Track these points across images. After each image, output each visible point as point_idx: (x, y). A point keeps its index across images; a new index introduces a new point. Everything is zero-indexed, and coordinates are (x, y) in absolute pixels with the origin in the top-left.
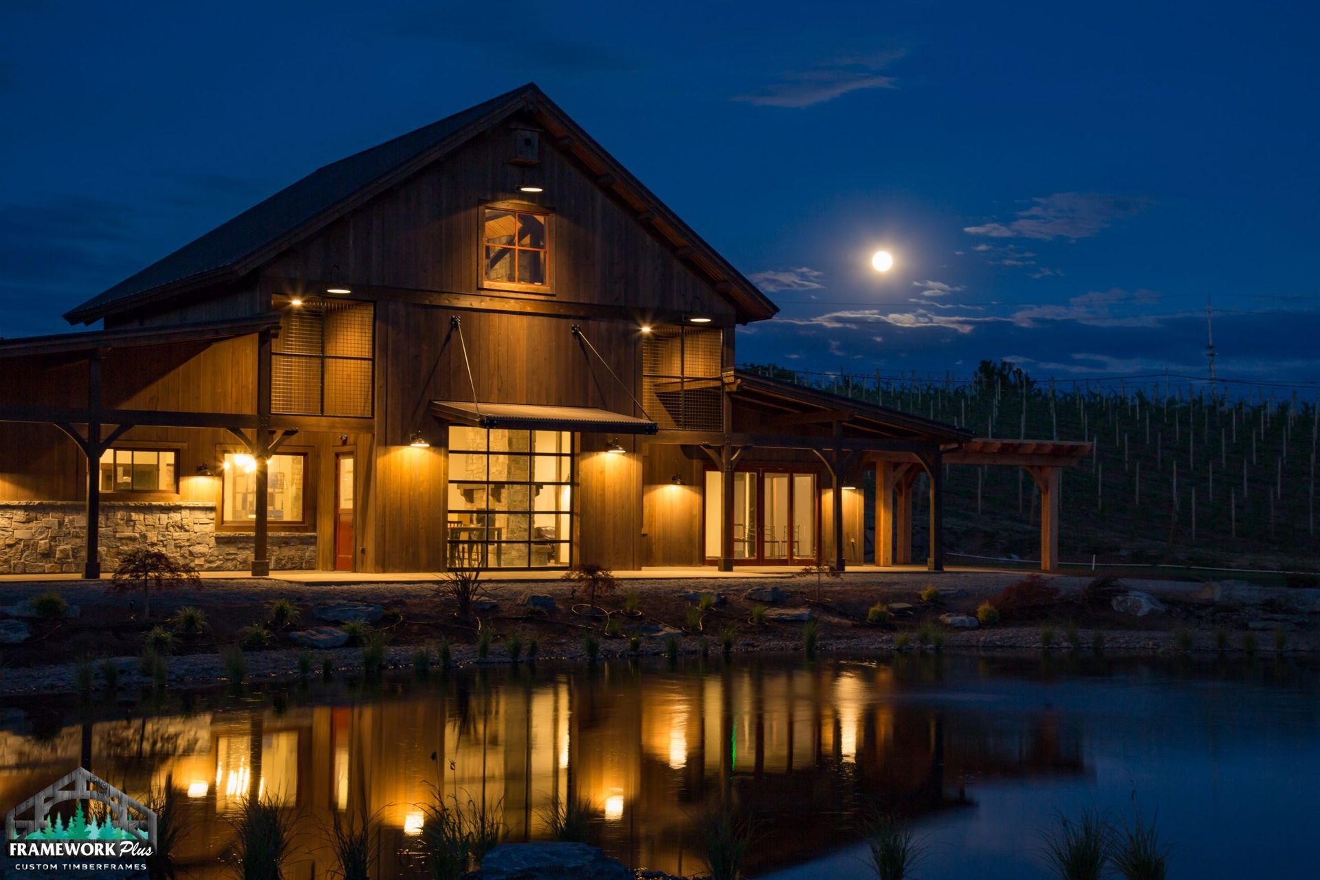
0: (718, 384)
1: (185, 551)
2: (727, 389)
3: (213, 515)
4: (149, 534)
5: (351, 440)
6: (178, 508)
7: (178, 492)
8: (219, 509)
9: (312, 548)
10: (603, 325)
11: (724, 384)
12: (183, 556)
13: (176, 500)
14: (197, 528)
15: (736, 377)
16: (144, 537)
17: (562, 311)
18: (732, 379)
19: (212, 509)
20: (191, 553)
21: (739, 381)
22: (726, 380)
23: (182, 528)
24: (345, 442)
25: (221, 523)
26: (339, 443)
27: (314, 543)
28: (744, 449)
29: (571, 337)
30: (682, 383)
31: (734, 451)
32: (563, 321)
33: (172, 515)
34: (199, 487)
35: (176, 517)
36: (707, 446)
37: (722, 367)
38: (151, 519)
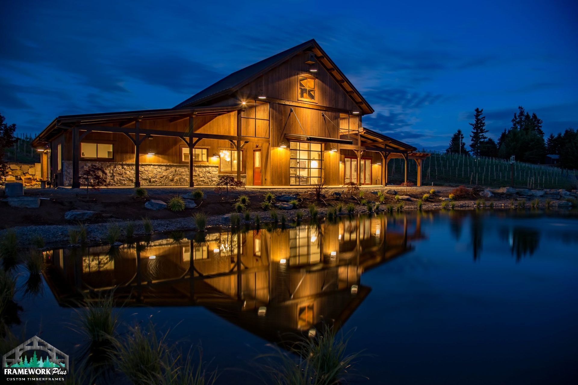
0: (357, 132)
1: (210, 179)
2: (360, 134)
3: (218, 169)
4: (200, 174)
5: (260, 146)
6: (208, 167)
7: (208, 162)
8: (219, 167)
9: (245, 179)
10: (330, 113)
11: (359, 132)
12: (210, 181)
13: (207, 164)
14: (213, 173)
15: (364, 130)
16: (199, 175)
17: (319, 108)
18: (362, 131)
19: (217, 167)
20: (212, 180)
21: (365, 131)
22: (360, 131)
23: (209, 172)
24: (257, 147)
25: (220, 172)
26: (255, 146)
27: (245, 178)
28: (364, 151)
29: (322, 116)
30: (349, 132)
31: (361, 151)
32: (320, 111)
33: (206, 168)
34: (214, 160)
35: (207, 169)
36: (355, 150)
37: (359, 127)
38: (201, 169)
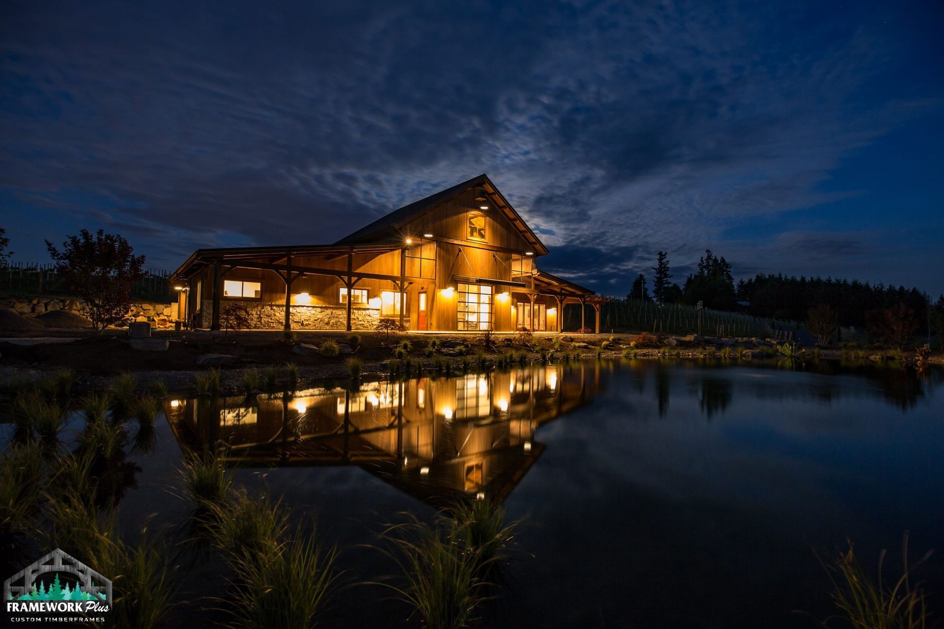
0: (531, 274)
1: (370, 323)
2: (534, 276)
3: (378, 312)
4: (359, 318)
5: (425, 287)
6: (368, 309)
7: (368, 304)
8: (381, 310)
9: (409, 323)
10: (501, 254)
11: (532, 274)
12: (370, 325)
13: (367, 306)
14: (374, 316)
15: (538, 272)
16: (358, 318)
17: (490, 248)
18: (536, 273)
19: (379, 310)
20: (372, 324)
21: (539, 273)
22: (533, 273)
23: (369, 316)
24: (422, 288)
25: (381, 315)
26: (420, 288)
27: (409, 322)
28: (538, 295)
29: (492, 257)
30: (522, 274)
31: (535, 295)
32: (490, 252)
33: (366, 311)
34: (374, 303)
35: (367, 312)
36: (528, 294)
37: (532, 269)
38: (360, 312)
